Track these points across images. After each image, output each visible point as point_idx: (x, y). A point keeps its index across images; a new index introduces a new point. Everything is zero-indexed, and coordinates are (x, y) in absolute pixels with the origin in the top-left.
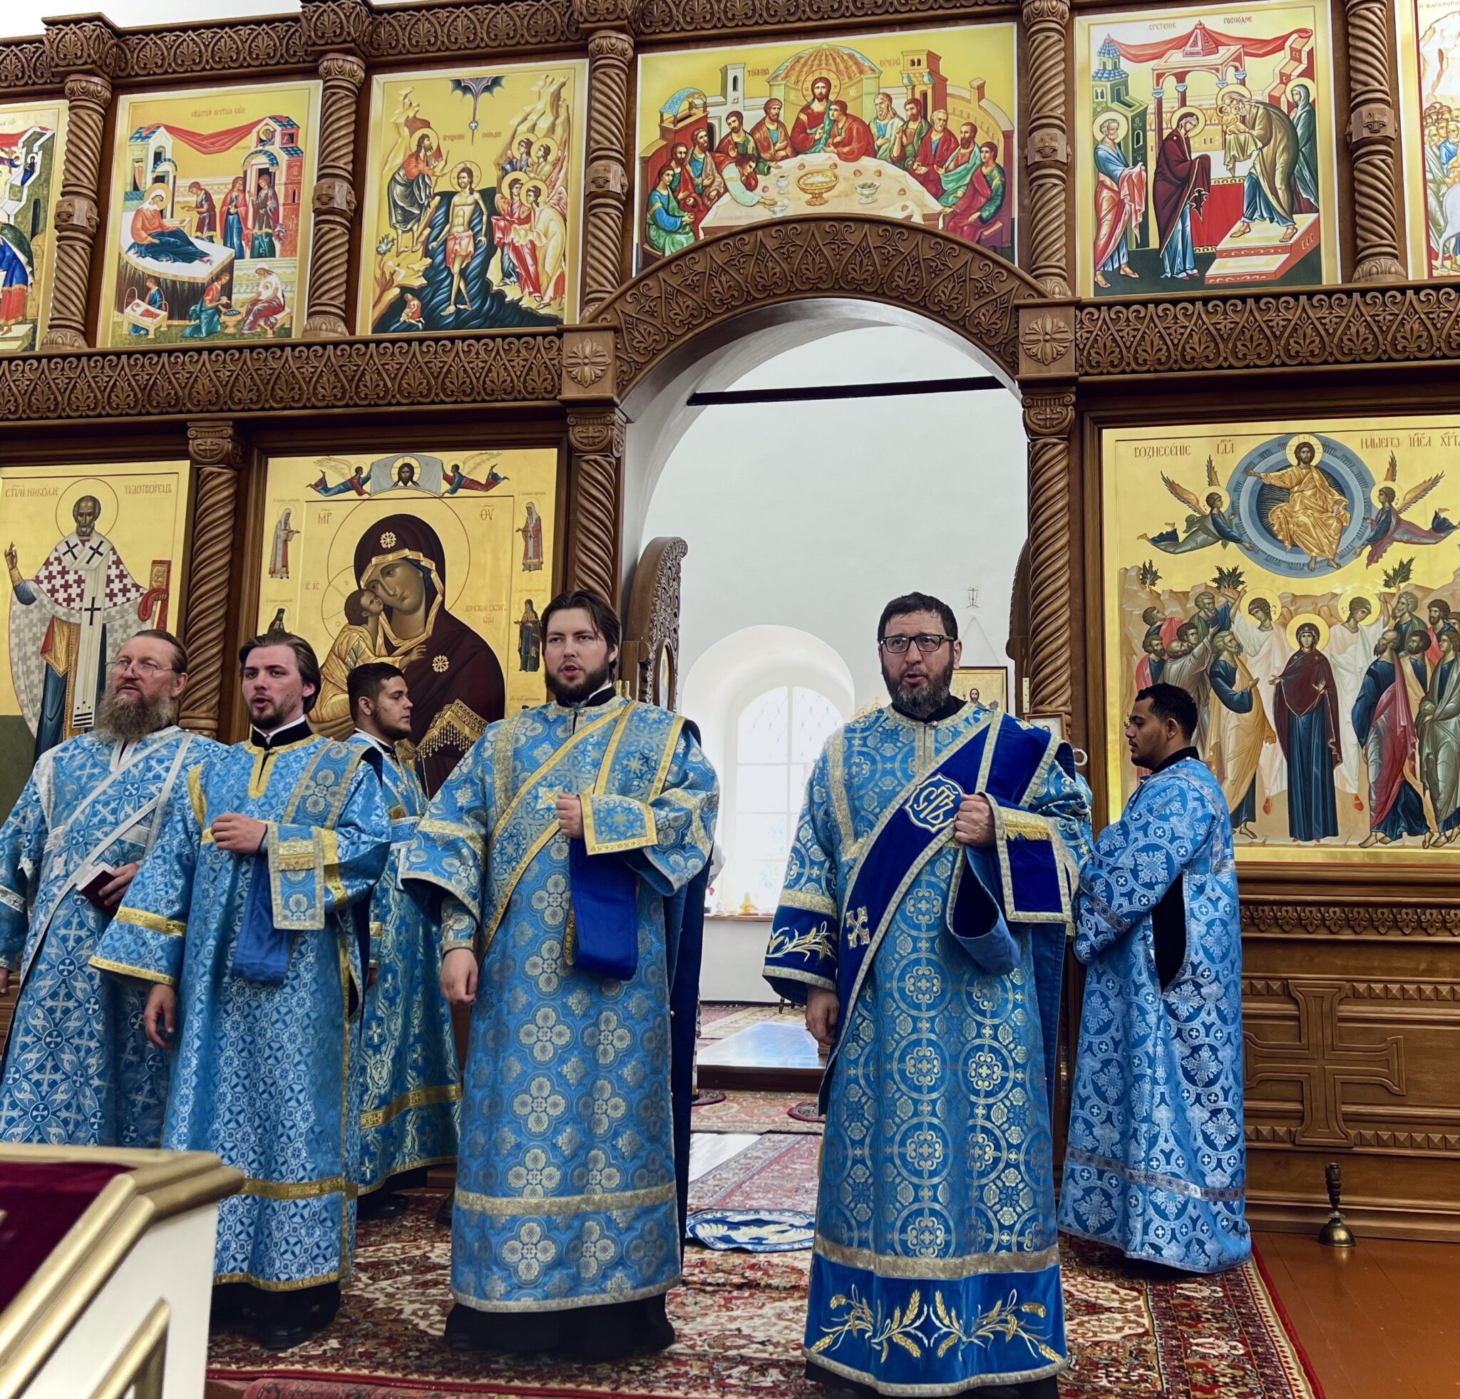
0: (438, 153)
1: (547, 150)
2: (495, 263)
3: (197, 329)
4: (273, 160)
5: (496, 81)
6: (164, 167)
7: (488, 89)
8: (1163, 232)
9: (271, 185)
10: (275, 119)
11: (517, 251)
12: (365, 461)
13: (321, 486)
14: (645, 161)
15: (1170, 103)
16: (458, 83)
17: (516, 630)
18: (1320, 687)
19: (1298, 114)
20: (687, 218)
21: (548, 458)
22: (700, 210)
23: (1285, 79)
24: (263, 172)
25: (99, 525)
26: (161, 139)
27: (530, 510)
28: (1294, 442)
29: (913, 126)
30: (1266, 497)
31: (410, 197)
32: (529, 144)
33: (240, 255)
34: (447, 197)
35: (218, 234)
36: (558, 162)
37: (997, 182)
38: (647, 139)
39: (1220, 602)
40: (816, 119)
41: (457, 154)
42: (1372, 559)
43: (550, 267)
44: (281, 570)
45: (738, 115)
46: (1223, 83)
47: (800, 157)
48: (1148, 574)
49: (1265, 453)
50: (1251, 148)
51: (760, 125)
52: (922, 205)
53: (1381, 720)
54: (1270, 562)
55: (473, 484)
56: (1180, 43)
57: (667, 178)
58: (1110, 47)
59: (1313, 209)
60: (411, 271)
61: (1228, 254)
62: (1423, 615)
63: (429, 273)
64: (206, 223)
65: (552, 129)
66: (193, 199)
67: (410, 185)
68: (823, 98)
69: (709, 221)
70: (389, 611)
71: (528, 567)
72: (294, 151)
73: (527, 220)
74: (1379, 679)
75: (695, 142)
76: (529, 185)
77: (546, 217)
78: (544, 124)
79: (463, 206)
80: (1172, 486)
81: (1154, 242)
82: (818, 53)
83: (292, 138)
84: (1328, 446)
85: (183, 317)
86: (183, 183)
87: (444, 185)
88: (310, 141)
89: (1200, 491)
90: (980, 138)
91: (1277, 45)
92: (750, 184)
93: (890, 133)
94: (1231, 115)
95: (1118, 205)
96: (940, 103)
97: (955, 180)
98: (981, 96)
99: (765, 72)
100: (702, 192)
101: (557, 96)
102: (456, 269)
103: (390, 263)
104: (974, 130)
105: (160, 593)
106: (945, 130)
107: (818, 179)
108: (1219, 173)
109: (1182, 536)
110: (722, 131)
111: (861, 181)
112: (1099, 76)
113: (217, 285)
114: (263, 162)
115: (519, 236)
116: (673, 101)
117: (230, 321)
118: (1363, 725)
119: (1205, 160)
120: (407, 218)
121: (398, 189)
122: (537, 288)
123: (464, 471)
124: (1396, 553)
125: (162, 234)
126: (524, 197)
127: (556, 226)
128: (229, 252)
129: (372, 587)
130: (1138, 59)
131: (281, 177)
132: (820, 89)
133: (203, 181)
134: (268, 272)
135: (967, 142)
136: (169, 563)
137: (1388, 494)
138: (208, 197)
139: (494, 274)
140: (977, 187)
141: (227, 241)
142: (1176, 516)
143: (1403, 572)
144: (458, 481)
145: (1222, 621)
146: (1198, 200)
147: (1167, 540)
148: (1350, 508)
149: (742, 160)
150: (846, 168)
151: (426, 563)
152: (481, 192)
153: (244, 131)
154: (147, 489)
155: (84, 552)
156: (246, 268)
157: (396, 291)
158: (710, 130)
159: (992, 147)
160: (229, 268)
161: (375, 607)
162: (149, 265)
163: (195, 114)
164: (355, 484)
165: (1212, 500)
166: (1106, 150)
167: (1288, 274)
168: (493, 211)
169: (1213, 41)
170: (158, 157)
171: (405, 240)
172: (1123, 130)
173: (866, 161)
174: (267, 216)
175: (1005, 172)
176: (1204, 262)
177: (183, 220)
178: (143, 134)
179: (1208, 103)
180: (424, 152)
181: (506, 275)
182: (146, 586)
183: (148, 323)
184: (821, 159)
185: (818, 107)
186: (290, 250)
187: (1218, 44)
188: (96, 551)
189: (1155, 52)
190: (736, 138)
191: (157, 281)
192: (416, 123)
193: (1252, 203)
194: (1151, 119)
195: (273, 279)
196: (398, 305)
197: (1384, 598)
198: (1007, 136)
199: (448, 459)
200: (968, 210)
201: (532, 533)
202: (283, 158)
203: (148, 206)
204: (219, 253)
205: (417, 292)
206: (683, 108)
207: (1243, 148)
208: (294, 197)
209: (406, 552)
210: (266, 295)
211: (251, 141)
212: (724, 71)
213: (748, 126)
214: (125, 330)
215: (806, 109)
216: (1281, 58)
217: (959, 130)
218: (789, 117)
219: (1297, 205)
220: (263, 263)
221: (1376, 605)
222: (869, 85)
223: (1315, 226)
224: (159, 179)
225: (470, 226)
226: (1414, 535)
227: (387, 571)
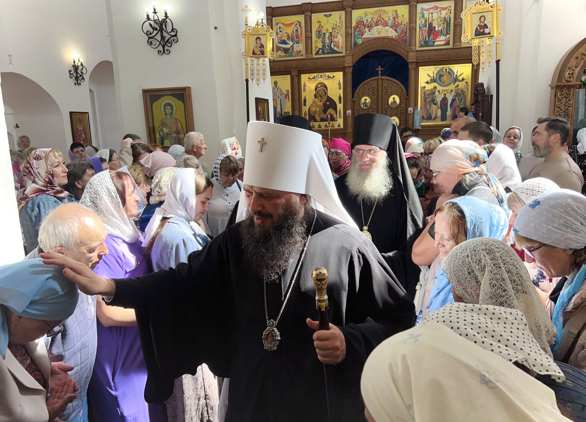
0: (323, 27)
1: (339, 26)
2: (332, 44)
3: (289, 55)
4: (298, 28)
5: (331, 15)
6: (281, 30)
7: (330, 16)
8: (429, 38)
9: (298, 32)
10: (297, 21)
11: (335, 42)
12: (315, 74)
13: (309, 78)
14: (354, 27)
15: (430, 18)
16: (325, 15)
17: (338, 98)
18: (446, 102)
19: (448, 19)
20: (360, 36)
21: (341, 74)
22: (362, 35)
23: (447, 14)
24: (296, 30)
25: (278, 85)
26: (280, 25)
27: (339, 81)
28: (445, 68)
29: (393, 22)
30: (441, 76)
31: (319, 34)
32: (336, 25)
33: (294, 43)
34: (325, 34)
35: (290, 40)
36: (341, 28)
37: (405, 30)
38: (354, 24)
39: (434, 91)
40: (379, 21)
41: (325, 27)
42: (454, 84)
43: (340, 44)
44: (305, 91)
45: (367, 20)
46: (438, 15)
47: (377, 27)
48: (425, 87)
49: (441, 70)
50: (441, 25)
51: (371, 21)
52: (394, 34)
53: (453, 106)
54: (440, 85)
55: (331, 77)
56: (432, 8)
57: (357, 30)
58: (422, 9)
59: (450, 34)
60: (320, 46)
61: (437, 41)
62: (460, 92)
63: (322, 46)
64: (288, 38)
65: (340, 22)
66: (286, 35)
67: (319, 32)
68: (380, 17)
69: (364, 37)
70: (320, 96)
71: (339, 89)
72: (301, 27)
73: (337, 37)
74: (453, 100)
75: (361, 24)
76: (337, 32)
77: (339, 36)
78: (338, 22)
79: (327, 36)
80: (428, 75)
81: (427, 40)
82: (379, 10)
83: (300, 24)
84: (449, 69)
85: (287, 53)
86: (284, 32)
87: (324, 32)
88: (303, 25)
89: (432, 75)
90: (403, 24)
91: (446, 8)
92: (369, 31)
93: (390, 23)
94: (439, 20)
95: (422, 34)
96: (397, 18)
97: (399, 30)
98: (403, 17)
99: (371, 13)
100: (362, 32)
101: (340, 17)
102: (327, 45)
103: (317, 44)
104: (402, 22)
105: (288, 95)
106: (398, 22)
107: (379, 30)
108: (437, 29)
109: (429, 82)
110: (365, 23)
111: (386, 30)
112: (420, 14)
113: (291, 48)
114: (296, 28)
115: (336, 40)
116: (358, 18)
117: (294, 54)
118: (451, 106)
119: (435, 27)
120: (319, 37)
121: (317, 33)
122: (339, 48)
123: (329, 75)
124: (457, 83)
125: (281, 40)
126: (336, 34)
127: (341, 38)
128: (292, 43)
129: (318, 93)
130: (426, 11)
131: (299, 31)
132: (380, 16)
133: (287, 32)
134: (299, 46)
135: (401, 24)
136: (288, 90)
137: (456, 75)
138: (288, 34)
139: (332, 46)
140: (402, 31)
141: (292, 41)
142: (429, 79)
143: (458, 86)
144: (329, 77)
145: (434, 93)
146: (434, 33)
147: (427, 83)
148: (451, 77)
149: (368, 27)
150: (384, 28)
151: (325, 89)
152: (330, 33)
153: (292, 23)
154: (284, 79)
155: (276, 89)
156: (295, 45)
157: (318, 49)
158: (363, 22)
159: (405, 25)
160: (293, 46)
161: (318, 96)
162: (281, 45)
163: (285, 21)
164: (314, 78)
165: (434, 77)
166: (421, 25)
167: (445, 45)
168: (332, 36)
169: (437, 8)
170: (280, 28)
171: (319, 41)
172: (423, 22)
173: (386, 27)
174: (297, 37)
175: (406, 29)
176: (434, 42)
177: (285, 38)
178: (277, 24)
179: (436, 18)
180: (320, 27)
181: (334, 46)
182: (286, 93)
183: (281, 54)
184: (380, 27)
185: (379, 19)
186: (302, 43)
187: (438, 8)
188: (278, 89)
189: (428, 10)
190: (367, 24)
191: (282, 48)
192: (319, 22)
193: (441, 34)
194: (427, 20)
195: (300, 47)
196: (319, 51)
197: (455, 89)
198: (407, 23)
199: (327, 74)
200: (401, 35)
201: (339, 84)
202: (299, 28)
203: (279, 36)
204: (291, 43)
205: (321, 49)
206: (359, 19)
207: (440, 25)
208: (301, 34)
209: (322, 88)
210: (299, 50)
211: (294, 25)
212: (365, 13)
213: (369, 22)
214: (278, 55)
215: (378, 19)
216: (446, 11)
217: (400, 22)
218: (375, 20)
219: (447, 34)
220: (298, 45)
221: (454, 91)
222: (387, 15)
223: (449, 37)
224: (281, 31)
225: (328, 38)
226: (459, 81)
227: (319, 90)
